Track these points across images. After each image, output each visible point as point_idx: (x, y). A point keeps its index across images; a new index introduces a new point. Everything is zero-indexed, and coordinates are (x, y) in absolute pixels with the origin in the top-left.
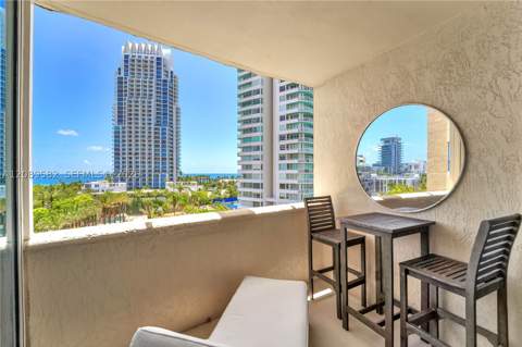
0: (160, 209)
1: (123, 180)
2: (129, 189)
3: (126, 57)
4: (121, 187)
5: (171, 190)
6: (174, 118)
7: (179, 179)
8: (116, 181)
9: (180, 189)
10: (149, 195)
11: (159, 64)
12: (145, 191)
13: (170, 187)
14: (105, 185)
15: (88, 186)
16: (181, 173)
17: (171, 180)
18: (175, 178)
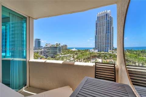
0: (106, 58)
1: (97, 49)
2: (98, 52)
3: (98, 17)
4: (96, 51)
5: (110, 53)
6: (112, 30)
7: (113, 49)
8: (95, 49)
9: (113, 52)
10: (103, 54)
11: (107, 15)
12: (102, 52)
13: (110, 52)
14: (93, 50)
15: (89, 50)
16: (113, 47)
17: (110, 49)
18: (112, 49)
